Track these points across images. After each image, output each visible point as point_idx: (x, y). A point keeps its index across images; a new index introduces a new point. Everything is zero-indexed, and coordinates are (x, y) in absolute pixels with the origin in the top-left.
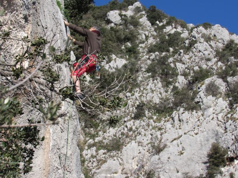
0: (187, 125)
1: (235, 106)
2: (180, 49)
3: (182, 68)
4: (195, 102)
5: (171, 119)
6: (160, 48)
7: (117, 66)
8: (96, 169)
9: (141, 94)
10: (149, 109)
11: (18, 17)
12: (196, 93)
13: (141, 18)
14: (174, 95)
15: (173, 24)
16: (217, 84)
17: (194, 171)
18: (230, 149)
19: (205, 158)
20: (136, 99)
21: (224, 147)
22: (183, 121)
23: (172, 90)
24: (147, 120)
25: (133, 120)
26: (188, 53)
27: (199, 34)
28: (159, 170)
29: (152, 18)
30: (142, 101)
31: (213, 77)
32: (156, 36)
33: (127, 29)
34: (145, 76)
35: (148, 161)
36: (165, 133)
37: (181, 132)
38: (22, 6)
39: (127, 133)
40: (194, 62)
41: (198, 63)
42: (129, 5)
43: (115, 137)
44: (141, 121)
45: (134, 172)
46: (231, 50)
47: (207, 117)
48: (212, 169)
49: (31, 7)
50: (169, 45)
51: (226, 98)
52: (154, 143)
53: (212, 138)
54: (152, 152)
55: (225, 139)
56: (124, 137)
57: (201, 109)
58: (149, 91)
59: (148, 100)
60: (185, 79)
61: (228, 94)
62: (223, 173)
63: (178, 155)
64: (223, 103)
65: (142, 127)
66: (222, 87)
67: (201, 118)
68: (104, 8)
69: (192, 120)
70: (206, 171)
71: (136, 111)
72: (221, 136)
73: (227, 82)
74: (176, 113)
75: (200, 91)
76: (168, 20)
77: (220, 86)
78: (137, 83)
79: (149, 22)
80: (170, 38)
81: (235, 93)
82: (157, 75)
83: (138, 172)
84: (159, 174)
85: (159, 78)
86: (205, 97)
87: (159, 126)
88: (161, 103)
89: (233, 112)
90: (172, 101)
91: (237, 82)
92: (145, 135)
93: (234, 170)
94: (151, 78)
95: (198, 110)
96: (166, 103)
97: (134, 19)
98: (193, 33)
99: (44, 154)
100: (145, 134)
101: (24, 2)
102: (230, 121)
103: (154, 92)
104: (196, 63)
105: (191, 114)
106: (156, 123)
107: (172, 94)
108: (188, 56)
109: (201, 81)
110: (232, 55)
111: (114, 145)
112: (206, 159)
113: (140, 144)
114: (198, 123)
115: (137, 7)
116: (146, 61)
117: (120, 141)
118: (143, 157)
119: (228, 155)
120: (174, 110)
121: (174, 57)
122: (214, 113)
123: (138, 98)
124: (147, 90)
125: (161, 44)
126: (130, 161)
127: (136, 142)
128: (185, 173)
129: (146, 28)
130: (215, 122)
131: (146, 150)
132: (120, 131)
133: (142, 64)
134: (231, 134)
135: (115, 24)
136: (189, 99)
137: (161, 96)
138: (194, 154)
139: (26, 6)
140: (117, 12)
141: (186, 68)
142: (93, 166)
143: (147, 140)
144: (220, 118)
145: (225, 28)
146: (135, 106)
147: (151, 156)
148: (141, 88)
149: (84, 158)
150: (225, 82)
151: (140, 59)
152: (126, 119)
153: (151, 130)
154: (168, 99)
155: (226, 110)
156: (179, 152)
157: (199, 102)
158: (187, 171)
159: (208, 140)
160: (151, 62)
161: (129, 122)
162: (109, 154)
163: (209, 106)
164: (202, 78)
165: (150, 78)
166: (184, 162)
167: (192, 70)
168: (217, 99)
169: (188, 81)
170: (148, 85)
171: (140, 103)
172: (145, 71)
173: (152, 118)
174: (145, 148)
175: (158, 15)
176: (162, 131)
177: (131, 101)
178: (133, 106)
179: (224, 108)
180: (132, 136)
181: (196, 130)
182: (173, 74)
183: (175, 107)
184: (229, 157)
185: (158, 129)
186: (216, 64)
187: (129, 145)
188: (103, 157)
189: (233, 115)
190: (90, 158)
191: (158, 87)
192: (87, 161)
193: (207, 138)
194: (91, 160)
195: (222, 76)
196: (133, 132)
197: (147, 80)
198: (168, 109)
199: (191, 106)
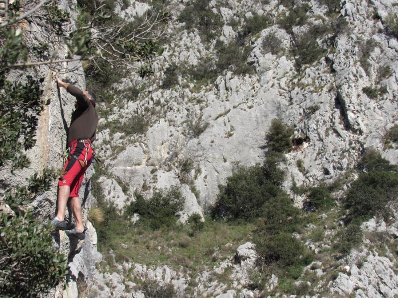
0: (238, 94)
1: (303, 68)
3: (228, 14)
4: (248, 63)
5: (215, 87)
7: (136, 13)
8: (111, 160)
9: (171, 52)
10: (184, 74)
12: (249, 50)
14: (218, 53)
16: (278, 37)
17: (248, 159)
18: (297, 128)
19: (262, 141)
20: (165, 60)
21: (289, 124)
22: (231, 89)
23: (215, 46)
24: (180, 89)
25: (161, 90)
28: (199, 158)
30: (172, 63)
31: (273, 27)
34: (177, 27)
35: (183, 146)
36: (207, 107)
37: (228, 105)
39: (153, 108)
41: (252, 7)
43: (136, 115)
44: (172, 91)
45: (164, 163)
47: (264, 83)
48: (272, 155)
51: (290, 57)
52: (191, 122)
53: (271, 113)
54: (188, 134)
55: (290, 113)
56: (149, 113)
57: (256, 72)
58: (183, 47)
59: (181, 61)
60: (233, 30)
61: (293, 51)
62: (288, 161)
63: (225, 138)
64: (286, 64)
65: (173, 99)
67: (256, 84)
69: (244, 88)
70: (265, 159)
71: (165, 76)
72: (285, 110)
73: (292, 33)
74: (221, 78)
75: (255, 47)
77: (282, 40)
78: (166, 37)
81: (303, 49)
82: (194, 25)
84: (199, 165)
85: (196, 29)
86: (261, 55)
87: (198, 97)
88: (201, 65)
89: (301, 76)
90: (216, 61)
91: (305, 34)
92: (179, 110)
93: (303, 156)
94: (186, 31)
95: (253, 74)
96: (207, 65)
99: (41, 136)
100: (178, 108)
102: (296, 88)
103: (191, 49)
105: (243, 79)
106: (194, 94)
107: (215, 51)
109: (256, 34)
111: (135, 125)
112: (264, 142)
113: (172, 123)
114: (253, 92)
116: (178, 5)
117: (143, 119)
118: (176, 141)
119: (294, 136)
120: (218, 74)
122: (274, 78)
123: (167, 58)
124: (180, 46)
126: (158, 147)
127: (166, 121)
128: (234, 162)
130: (276, 90)
131: (180, 132)
132: (143, 105)
133: (171, 10)
134: (298, 106)
136: (239, 58)
137: (200, 55)
138: (247, 136)
141: (234, 15)
142: (107, 155)
143: (182, 118)
144: (283, 85)
146: (163, 69)
147: (187, 140)
148: (171, 44)
150: (289, 34)
151: (168, 3)
152: (151, 89)
153: (187, 104)
154: (209, 59)
155: (290, 73)
156: (226, 134)
157: (254, 62)
158: (238, 159)
159: (266, 116)
160: (184, 7)
161: (156, 93)
162: (128, 138)
163: (268, 68)
164: (257, 29)
165: (183, 30)
166: (234, 147)
167: (242, 17)
168: (279, 57)
169: (238, 32)
170: (181, 39)
171: (170, 66)
172: (177, 20)
173: (188, 86)
174: (178, 129)
176: (201, 104)
177: (157, 63)
178: (160, 71)
179: (288, 71)
180: (159, 112)
181: (249, 102)
182: (216, 24)
183: (219, 71)
184: (296, 139)
185: (196, 102)
186: (277, 8)
187: (156, 125)
188: (120, 143)
189: (301, 79)
190: (101, 145)
191: (195, 42)
192: (98, 149)
193: (265, 112)
194: (103, 147)
195: (286, 26)
196: (162, 107)
197: (180, 33)
198: (210, 74)
199: (242, 68)
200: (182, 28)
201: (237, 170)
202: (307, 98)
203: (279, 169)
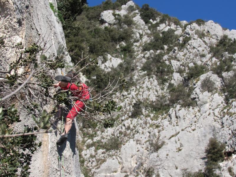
0: (184, 121)
1: (230, 101)
2: (175, 47)
3: (177, 65)
4: (191, 99)
5: (168, 116)
6: (154, 46)
7: (112, 65)
8: (96, 169)
9: (137, 92)
10: (146, 107)
11: (12, 21)
12: (192, 90)
13: (135, 17)
14: (170, 92)
15: (167, 22)
16: (212, 80)
17: (193, 167)
18: (228, 144)
20: (133, 98)
21: (222, 141)
22: (180, 117)
23: (168, 87)
24: (144, 118)
25: (130, 119)
26: (182, 50)
27: (193, 31)
28: (158, 167)
29: (145, 16)
30: (138, 100)
31: (208, 73)
32: (150, 34)
33: (121, 29)
34: (141, 74)
35: (147, 158)
36: (163, 130)
37: (178, 129)
38: (15, 10)
39: (125, 131)
40: (189, 58)
41: (193, 59)
42: (122, 5)
44: (138, 119)
45: (134, 171)
46: (225, 45)
47: (203, 113)
48: (210, 164)
49: (24, 11)
50: (163, 43)
51: (221, 94)
52: (152, 141)
53: (209, 134)
54: (150, 150)
55: (222, 134)
56: (123, 135)
57: (197, 105)
58: (145, 89)
59: (144, 98)
60: (180, 75)
61: (223, 90)
62: (221, 168)
63: (176, 152)
64: (219, 99)
65: (139, 125)
66: (218, 83)
67: (198, 114)
68: (97, 8)
69: (189, 116)
70: (205, 167)
71: (133, 109)
72: (218, 131)
73: (222, 77)
74: (173, 110)
75: (196, 87)
76: (161, 18)
77: (215, 82)
78: (133, 82)
79: (142, 20)
80: (164, 36)
81: (230, 88)
82: (153, 73)
83: (137, 170)
84: (158, 172)
85: (154, 76)
86: (200, 93)
87: (156, 124)
88: (158, 100)
89: (229, 107)
90: (169, 98)
91: (232, 77)
93: (232, 164)
94: (147, 77)
95: (195, 106)
96: (162, 100)
97: (128, 18)
98: (187, 29)
99: (43, 157)
100: (143, 132)
101: (17, 6)
102: (226, 116)
103: (151, 90)
104: (191, 59)
105: (188, 110)
106: (153, 121)
107: (168, 91)
108: (183, 53)
109: (196, 78)
110: (226, 50)
111: (112, 144)
112: (204, 155)
113: (138, 142)
114: (195, 119)
115: (131, 6)
116: (141, 59)
117: (118, 140)
118: (142, 155)
119: (226, 150)
121: (169, 55)
122: (210, 109)
123: (135, 97)
124: (143, 88)
125: (156, 42)
126: (129, 159)
127: (134, 141)
128: (184, 169)
129: (140, 26)
130: (211, 117)
131: (144, 148)
132: (118, 130)
133: (137, 62)
134: (228, 129)
135: (110, 24)
136: (185, 95)
137: (158, 94)
138: (192, 150)
139: (19, 11)
140: (111, 11)
141: (181, 65)
142: (93, 165)
143: (145, 138)
144: (217, 114)
145: (218, 24)
146: (132, 104)
147: (149, 154)
148: (137, 87)
149: (84, 158)
150: (220, 78)
151: (135, 58)
152: (123, 118)
153: (149, 128)
154: (164, 97)
155: (222, 105)
156: (177, 149)
157: (195, 98)
158: (186, 167)
159: (205, 136)
160: (146, 60)
161: (127, 121)
162: (107, 153)
163: (205, 102)
164: (197, 75)
165: (145, 76)
166: (183, 158)
167: (187, 67)
168: (213, 94)
169: (184, 77)
170: (144, 83)
171: (137, 102)
172: (141, 70)
173: (149, 116)
174: (143, 146)
175: (151, 13)
176: (159, 129)
177: (128, 100)
178: (130, 105)
179: (220, 103)
180: (129, 134)
181: (193, 126)
182: (168, 71)
183: (171, 104)
184: (227, 152)
185: (155, 127)
186: (211, 60)
187: (127, 144)
188: (102, 157)
189: (229, 109)
190: (89, 159)
191: (154, 85)
192: (86, 161)
193: (204, 133)
194: (90, 160)
195: (217, 72)
196: (131, 131)
197: (143, 79)
198: (165, 107)
199: (187, 103)
200: (145, 75)
201: (185, 175)
202: (234, 123)
203: (215, 174)
